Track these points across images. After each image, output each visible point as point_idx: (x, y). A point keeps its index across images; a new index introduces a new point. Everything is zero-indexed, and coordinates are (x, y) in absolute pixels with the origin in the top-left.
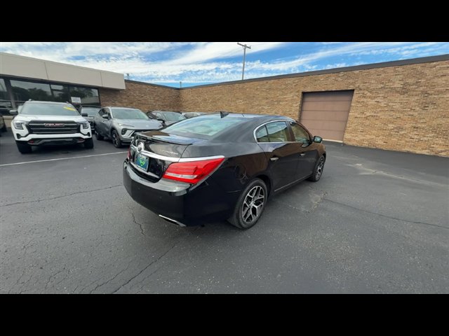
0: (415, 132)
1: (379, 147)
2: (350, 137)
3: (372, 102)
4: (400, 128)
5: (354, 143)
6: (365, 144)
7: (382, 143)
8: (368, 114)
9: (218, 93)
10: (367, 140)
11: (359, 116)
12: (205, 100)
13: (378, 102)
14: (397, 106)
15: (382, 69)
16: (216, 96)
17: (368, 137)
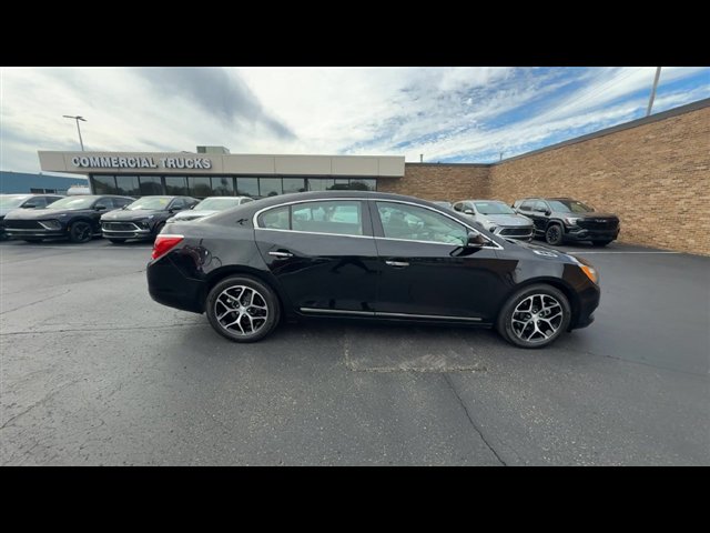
9: (555, 164)
12: (528, 178)
16: (548, 169)
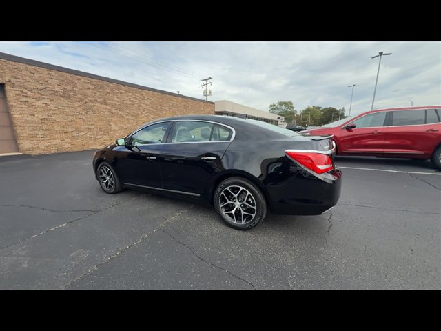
0: (90, 133)
1: (68, 150)
2: (30, 146)
3: (39, 103)
4: (79, 131)
5: (41, 152)
6: (54, 150)
7: (70, 146)
8: (41, 117)
10: (54, 146)
11: (29, 119)
13: (46, 104)
14: (67, 110)
15: (33, 67)
17: (54, 142)
